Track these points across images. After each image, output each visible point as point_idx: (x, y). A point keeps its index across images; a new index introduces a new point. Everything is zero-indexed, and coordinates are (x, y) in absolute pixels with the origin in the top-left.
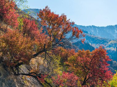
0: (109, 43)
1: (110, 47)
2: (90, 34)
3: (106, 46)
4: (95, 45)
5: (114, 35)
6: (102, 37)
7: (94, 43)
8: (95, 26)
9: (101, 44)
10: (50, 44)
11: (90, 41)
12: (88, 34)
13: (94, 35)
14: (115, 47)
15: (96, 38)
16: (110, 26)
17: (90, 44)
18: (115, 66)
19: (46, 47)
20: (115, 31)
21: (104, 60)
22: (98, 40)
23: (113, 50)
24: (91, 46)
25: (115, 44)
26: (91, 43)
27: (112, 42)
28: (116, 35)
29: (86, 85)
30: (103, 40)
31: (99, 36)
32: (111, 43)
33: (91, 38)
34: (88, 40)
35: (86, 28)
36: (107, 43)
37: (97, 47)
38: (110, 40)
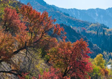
0: (90, 26)
1: (91, 30)
2: (72, 17)
3: (87, 29)
4: (77, 28)
5: (95, 18)
6: (83, 20)
7: (75, 26)
8: (77, 9)
9: (83, 27)
10: (31, 41)
11: (71, 24)
12: (69, 17)
13: (75, 18)
14: (96, 30)
15: (77, 21)
16: (91, 9)
17: (71, 27)
18: (95, 49)
19: (27, 44)
20: (97, 14)
21: (84, 52)
22: (79, 23)
23: (93, 33)
24: (72, 29)
25: (96, 27)
26: (73, 26)
27: (93, 25)
28: (97, 18)
29: (67, 76)
30: (84, 23)
31: (81, 19)
32: (92, 27)
33: (72, 21)
34: (69, 23)
35: (68, 11)
36: (88, 26)
37: (79, 30)
38: (91, 24)
